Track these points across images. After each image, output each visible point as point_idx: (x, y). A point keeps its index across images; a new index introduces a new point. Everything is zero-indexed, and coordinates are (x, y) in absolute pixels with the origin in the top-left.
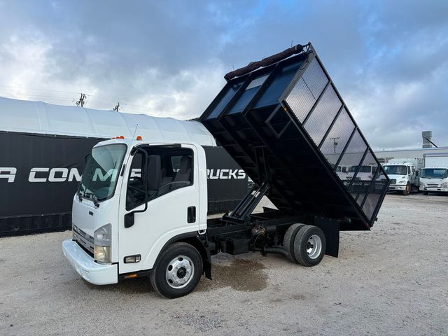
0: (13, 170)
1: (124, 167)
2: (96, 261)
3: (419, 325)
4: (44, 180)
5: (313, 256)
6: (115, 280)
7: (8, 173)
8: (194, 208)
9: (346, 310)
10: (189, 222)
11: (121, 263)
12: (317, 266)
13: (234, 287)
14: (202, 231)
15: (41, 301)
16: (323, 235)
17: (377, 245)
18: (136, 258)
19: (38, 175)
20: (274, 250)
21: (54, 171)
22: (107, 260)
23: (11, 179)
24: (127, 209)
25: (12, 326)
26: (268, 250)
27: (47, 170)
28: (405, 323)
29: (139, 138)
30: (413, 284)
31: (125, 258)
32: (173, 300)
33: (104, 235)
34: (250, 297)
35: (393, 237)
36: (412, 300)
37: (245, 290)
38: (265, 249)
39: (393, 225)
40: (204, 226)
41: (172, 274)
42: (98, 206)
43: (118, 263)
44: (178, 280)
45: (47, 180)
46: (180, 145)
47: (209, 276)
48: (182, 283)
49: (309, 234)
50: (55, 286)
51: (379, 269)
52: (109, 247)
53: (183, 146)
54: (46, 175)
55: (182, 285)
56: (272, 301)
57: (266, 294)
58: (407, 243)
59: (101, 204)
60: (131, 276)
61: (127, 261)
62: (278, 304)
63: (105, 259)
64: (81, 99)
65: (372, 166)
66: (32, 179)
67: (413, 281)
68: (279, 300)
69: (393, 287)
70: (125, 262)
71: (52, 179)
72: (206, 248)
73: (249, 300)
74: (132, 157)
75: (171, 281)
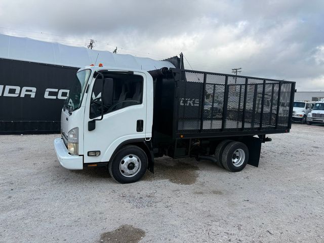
0: (34, 89)
1: (88, 86)
2: (69, 153)
3: (308, 223)
4: (54, 97)
5: (237, 165)
6: (81, 167)
7: (31, 91)
8: (142, 121)
9: (251, 206)
10: (137, 131)
11: (86, 155)
12: (240, 172)
13: (171, 180)
14: (148, 138)
15: (36, 176)
16: (247, 149)
17: (294, 161)
18: (96, 153)
19: (51, 94)
20: (206, 157)
21: (61, 91)
22: (76, 153)
23: (33, 95)
24: (90, 118)
25: (12, 190)
26: (201, 157)
27: (56, 90)
28: (296, 220)
29: (101, 65)
30: (314, 192)
31: (88, 153)
32: (124, 185)
33: (73, 135)
34: (180, 188)
35: (310, 157)
36: (308, 204)
37: (178, 183)
38: (199, 156)
39: (312, 148)
40: (149, 135)
41: (124, 166)
42: (71, 114)
43: (83, 155)
44: (128, 171)
45: (57, 97)
46: (133, 72)
47: (152, 171)
48: (131, 173)
49: (235, 148)
50: (49, 168)
51: (289, 179)
52: (77, 143)
53: (135, 73)
54: (56, 94)
55: (131, 175)
56: (196, 193)
57: (193, 188)
58: (320, 162)
59: (73, 113)
60: (93, 165)
61: (90, 154)
62: (199, 195)
63: (74, 152)
64: (91, 44)
65: (306, 102)
66: (46, 96)
67: (314, 191)
68: (201, 193)
69: (296, 193)
70: (88, 155)
71: (60, 97)
72: (151, 151)
73: (178, 190)
74: (94, 79)
75: (123, 171)
